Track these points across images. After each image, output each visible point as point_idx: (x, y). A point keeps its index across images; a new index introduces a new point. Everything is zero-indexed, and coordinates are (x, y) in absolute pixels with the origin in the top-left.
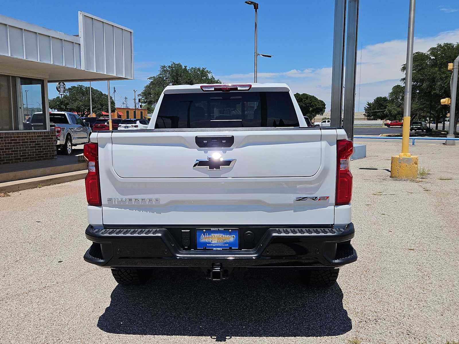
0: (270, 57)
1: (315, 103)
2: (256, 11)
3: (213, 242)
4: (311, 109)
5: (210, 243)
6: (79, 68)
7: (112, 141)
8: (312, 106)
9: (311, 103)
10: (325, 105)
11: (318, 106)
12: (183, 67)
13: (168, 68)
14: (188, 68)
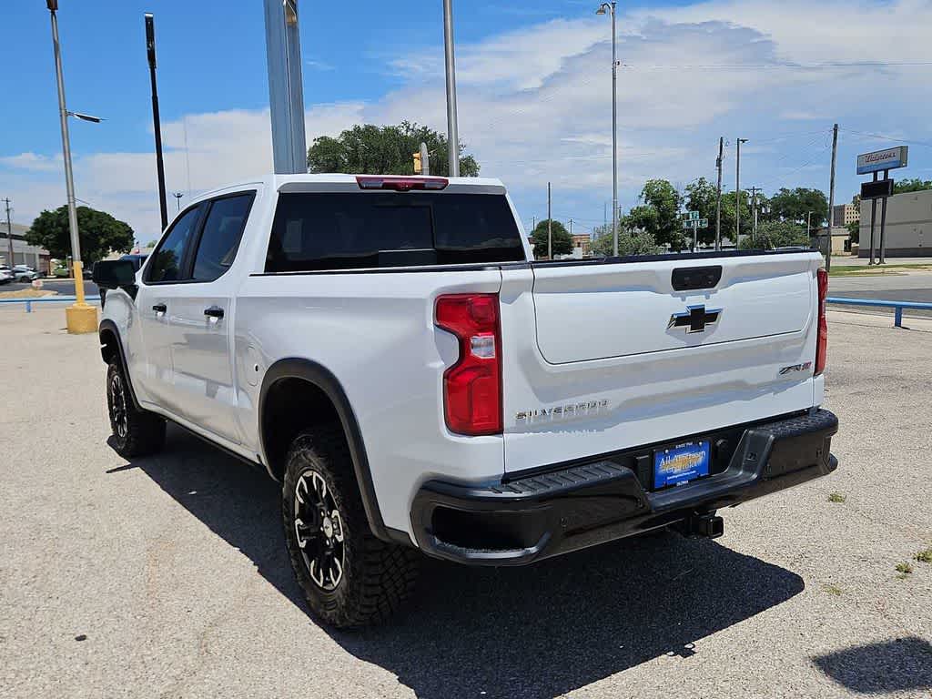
0: (97, 121)
1: (111, 227)
2: (53, 13)
3: (676, 471)
4: (102, 241)
5: (671, 474)
7: (534, 286)
8: (102, 235)
9: (102, 227)
10: (131, 232)
11: (117, 235)
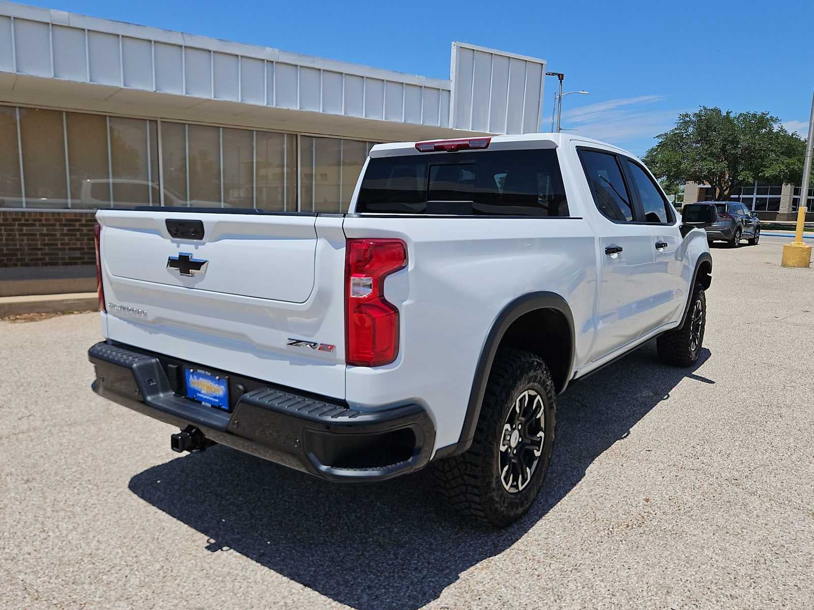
6: (445, 126)
12: (725, 114)
13: (692, 118)
14: (732, 115)
